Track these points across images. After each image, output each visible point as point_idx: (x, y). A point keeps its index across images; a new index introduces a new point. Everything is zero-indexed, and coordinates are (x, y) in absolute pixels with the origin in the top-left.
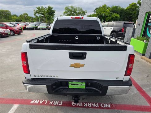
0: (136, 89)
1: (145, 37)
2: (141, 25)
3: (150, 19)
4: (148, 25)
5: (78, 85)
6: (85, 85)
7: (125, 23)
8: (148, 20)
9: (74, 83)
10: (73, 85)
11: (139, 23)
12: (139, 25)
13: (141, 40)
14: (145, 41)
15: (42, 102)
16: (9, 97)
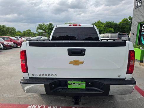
0: (140, 94)
1: (141, 45)
2: (135, 35)
3: (143, 28)
4: (142, 33)
5: (78, 85)
6: (85, 84)
7: (119, 34)
8: (141, 29)
9: (73, 82)
10: (73, 85)
11: (133, 33)
12: (133, 34)
13: (137, 48)
14: (141, 48)
15: (40, 107)
16: (5, 103)
